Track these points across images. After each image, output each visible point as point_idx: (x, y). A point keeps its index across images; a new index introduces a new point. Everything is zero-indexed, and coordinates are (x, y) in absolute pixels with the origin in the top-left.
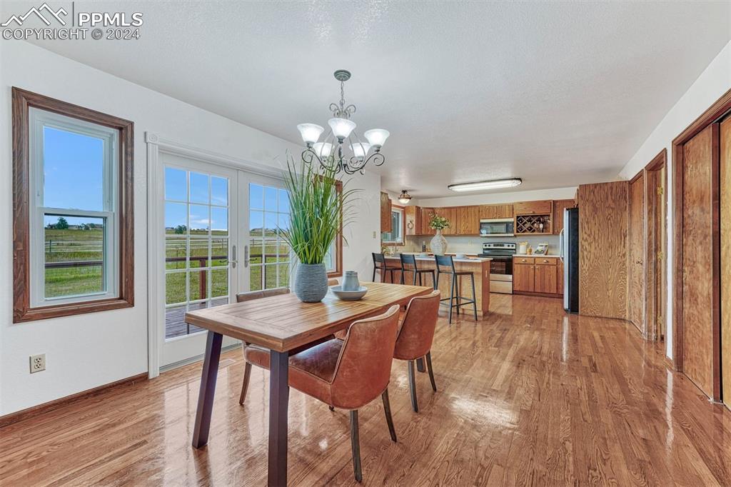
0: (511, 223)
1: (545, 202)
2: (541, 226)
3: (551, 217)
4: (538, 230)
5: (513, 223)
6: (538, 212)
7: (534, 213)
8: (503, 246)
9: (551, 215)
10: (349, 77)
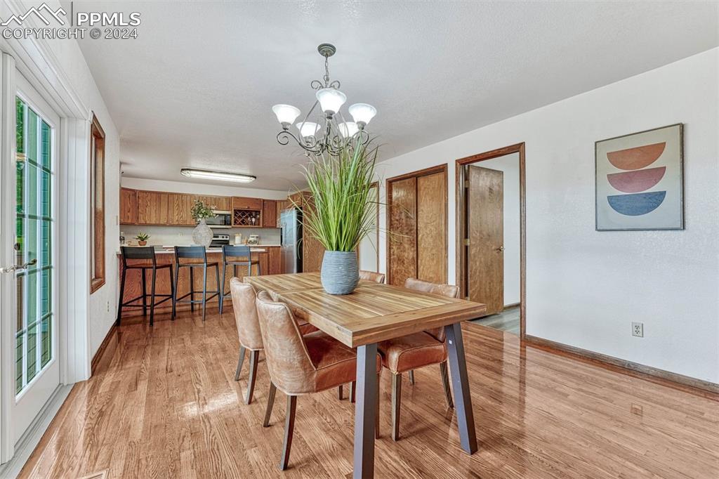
0: (228, 215)
1: (257, 199)
2: (254, 220)
3: (261, 212)
4: (252, 223)
5: (230, 215)
6: (253, 208)
7: (249, 208)
8: (218, 237)
9: (261, 211)
10: (334, 52)
